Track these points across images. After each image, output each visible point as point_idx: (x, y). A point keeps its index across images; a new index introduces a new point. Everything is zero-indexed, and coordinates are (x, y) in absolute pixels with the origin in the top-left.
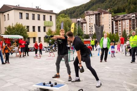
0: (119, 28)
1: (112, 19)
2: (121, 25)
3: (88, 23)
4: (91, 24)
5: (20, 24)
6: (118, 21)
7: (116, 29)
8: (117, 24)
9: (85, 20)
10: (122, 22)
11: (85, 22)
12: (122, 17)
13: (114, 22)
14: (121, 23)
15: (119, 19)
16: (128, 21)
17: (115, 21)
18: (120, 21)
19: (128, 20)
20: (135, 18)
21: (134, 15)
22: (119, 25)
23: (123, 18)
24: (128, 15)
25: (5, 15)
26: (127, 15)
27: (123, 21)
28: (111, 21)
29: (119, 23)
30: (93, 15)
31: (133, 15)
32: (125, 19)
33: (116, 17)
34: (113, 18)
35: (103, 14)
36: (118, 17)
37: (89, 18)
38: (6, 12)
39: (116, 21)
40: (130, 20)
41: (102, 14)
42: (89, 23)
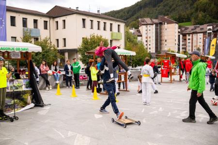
0: (188, 44)
1: (179, 32)
2: (190, 41)
3: (144, 36)
4: (148, 38)
5: (96, 35)
6: (187, 35)
7: (184, 47)
8: (186, 39)
9: (140, 32)
10: (192, 36)
11: (139, 34)
12: (192, 30)
13: (181, 36)
14: (190, 37)
15: (187, 31)
16: (201, 36)
17: (182, 34)
18: (189, 35)
19: (202, 34)
20: (211, 31)
21: (211, 27)
22: (188, 41)
23: (194, 31)
24: (201, 27)
25: (57, 22)
26: (199, 27)
27: (194, 35)
28: (177, 34)
29: (188, 37)
30: (152, 24)
31: (208, 28)
32: (197, 33)
33: (183, 29)
34: (179, 30)
35: (166, 23)
36: (186, 29)
37: (146, 28)
38: (60, 17)
39: (184, 35)
40: (204, 34)
41: (164, 24)
42: (146, 36)
